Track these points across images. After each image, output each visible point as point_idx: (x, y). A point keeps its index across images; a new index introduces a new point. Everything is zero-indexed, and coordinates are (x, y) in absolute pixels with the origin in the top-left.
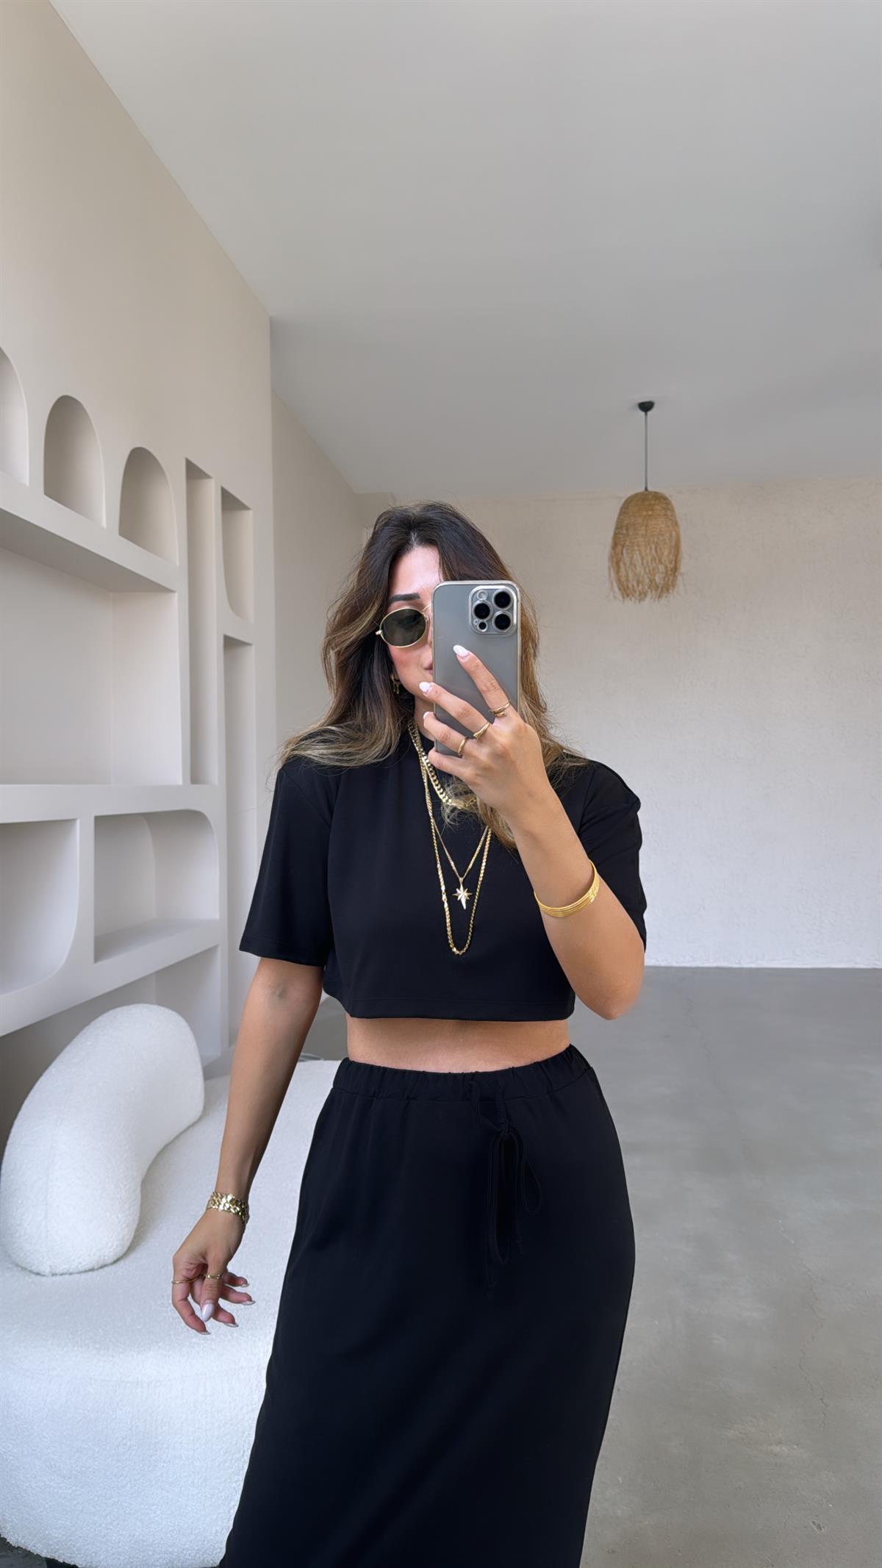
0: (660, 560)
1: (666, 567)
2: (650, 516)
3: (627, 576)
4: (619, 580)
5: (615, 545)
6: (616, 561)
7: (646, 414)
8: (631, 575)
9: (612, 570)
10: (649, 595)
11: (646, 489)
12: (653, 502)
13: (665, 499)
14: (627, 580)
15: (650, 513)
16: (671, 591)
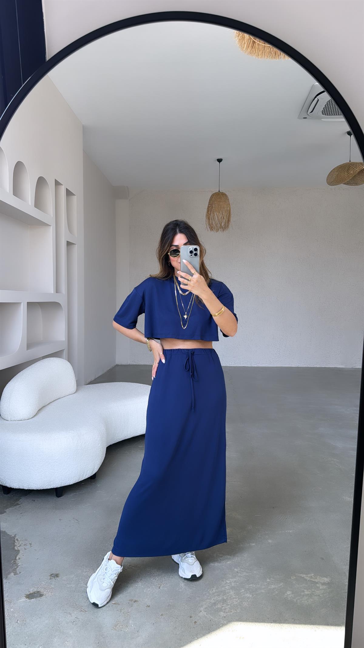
0: (224, 218)
1: (225, 221)
2: (220, 201)
3: (212, 222)
4: (209, 224)
5: (208, 211)
6: (208, 217)
7: (220, 163)
8: (214, 223)
9: (207, 220)
10: (220, 230)
11: (219, 191)
12: (221, 196)
13: (226, 195)
14: (212, 224)
15: (220, 200)
16: (227, 228)
